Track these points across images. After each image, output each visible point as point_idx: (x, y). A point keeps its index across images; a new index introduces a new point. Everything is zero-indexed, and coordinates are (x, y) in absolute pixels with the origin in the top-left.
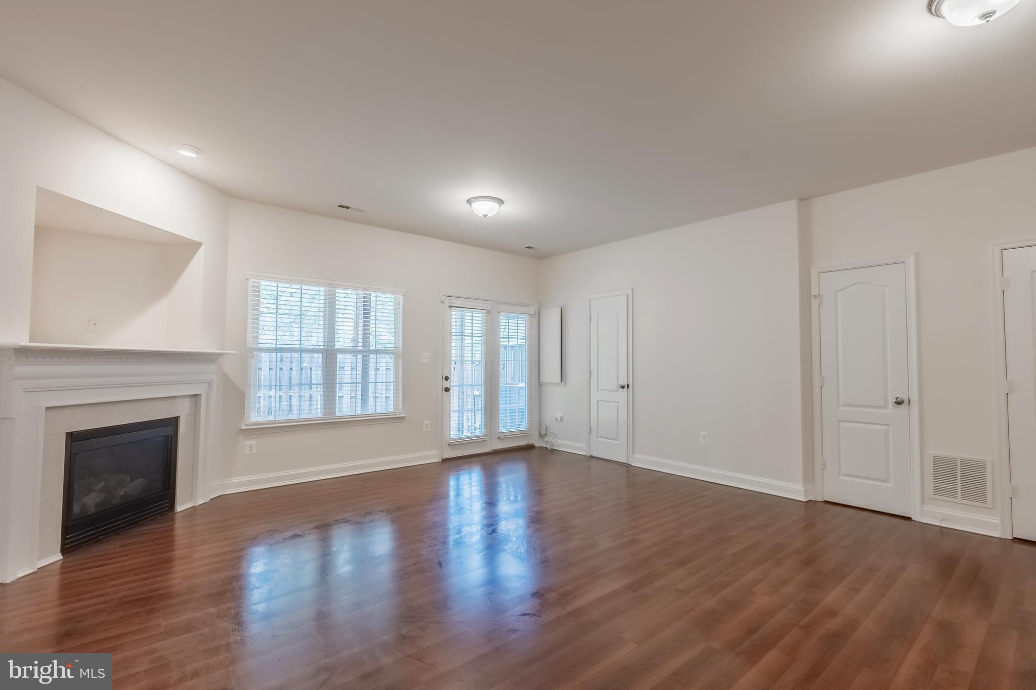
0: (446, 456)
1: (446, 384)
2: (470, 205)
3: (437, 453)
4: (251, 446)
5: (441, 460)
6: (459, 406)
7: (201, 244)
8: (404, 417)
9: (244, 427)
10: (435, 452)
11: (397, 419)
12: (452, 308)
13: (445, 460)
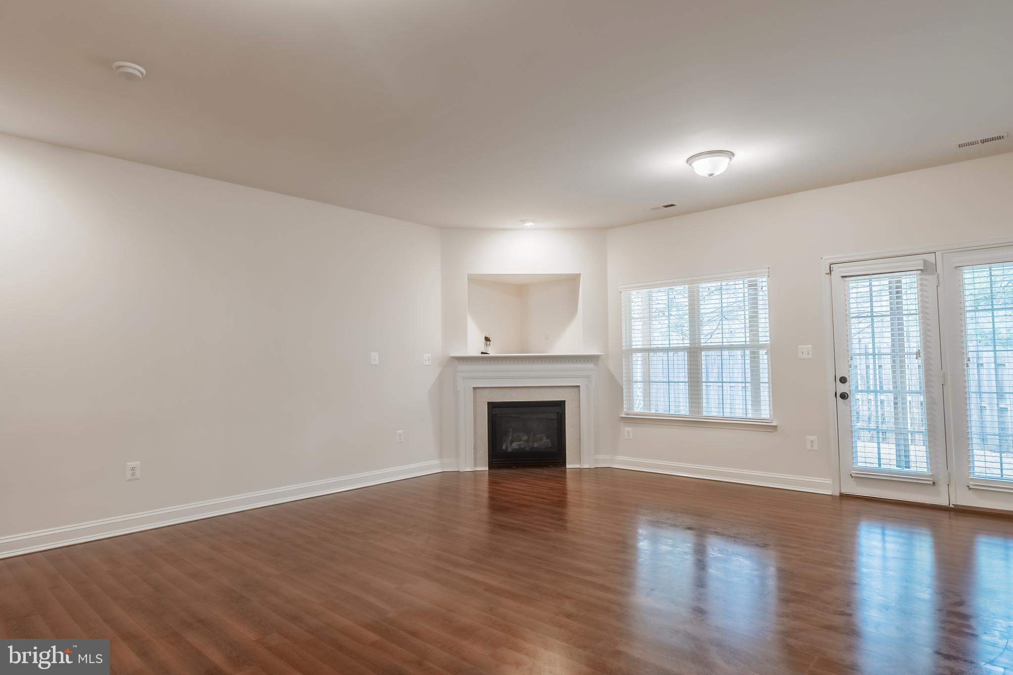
0: (845, 491)
1: (842, 388)
2: (690, 165)
3: (830, 482)
4: (628, 433)
5: (838, 494)
6: (896, 424)
7: (580, 274)
8: (776, 427)
9: (624, 416)
10: (829, 481)
11: (768, 428)
12: (847, 279)
13: (844, 497)
